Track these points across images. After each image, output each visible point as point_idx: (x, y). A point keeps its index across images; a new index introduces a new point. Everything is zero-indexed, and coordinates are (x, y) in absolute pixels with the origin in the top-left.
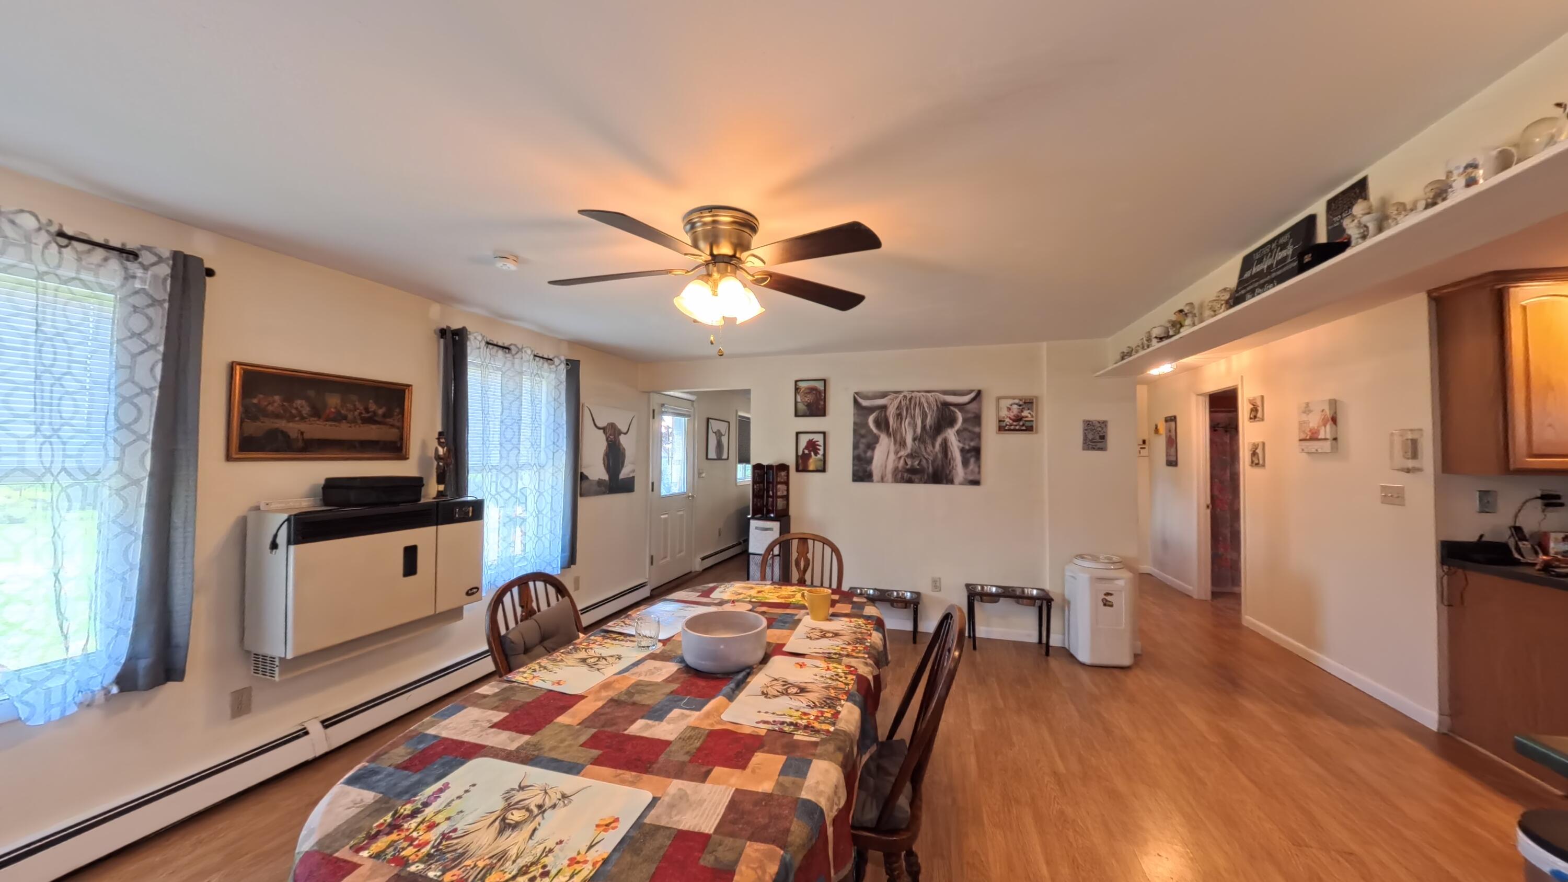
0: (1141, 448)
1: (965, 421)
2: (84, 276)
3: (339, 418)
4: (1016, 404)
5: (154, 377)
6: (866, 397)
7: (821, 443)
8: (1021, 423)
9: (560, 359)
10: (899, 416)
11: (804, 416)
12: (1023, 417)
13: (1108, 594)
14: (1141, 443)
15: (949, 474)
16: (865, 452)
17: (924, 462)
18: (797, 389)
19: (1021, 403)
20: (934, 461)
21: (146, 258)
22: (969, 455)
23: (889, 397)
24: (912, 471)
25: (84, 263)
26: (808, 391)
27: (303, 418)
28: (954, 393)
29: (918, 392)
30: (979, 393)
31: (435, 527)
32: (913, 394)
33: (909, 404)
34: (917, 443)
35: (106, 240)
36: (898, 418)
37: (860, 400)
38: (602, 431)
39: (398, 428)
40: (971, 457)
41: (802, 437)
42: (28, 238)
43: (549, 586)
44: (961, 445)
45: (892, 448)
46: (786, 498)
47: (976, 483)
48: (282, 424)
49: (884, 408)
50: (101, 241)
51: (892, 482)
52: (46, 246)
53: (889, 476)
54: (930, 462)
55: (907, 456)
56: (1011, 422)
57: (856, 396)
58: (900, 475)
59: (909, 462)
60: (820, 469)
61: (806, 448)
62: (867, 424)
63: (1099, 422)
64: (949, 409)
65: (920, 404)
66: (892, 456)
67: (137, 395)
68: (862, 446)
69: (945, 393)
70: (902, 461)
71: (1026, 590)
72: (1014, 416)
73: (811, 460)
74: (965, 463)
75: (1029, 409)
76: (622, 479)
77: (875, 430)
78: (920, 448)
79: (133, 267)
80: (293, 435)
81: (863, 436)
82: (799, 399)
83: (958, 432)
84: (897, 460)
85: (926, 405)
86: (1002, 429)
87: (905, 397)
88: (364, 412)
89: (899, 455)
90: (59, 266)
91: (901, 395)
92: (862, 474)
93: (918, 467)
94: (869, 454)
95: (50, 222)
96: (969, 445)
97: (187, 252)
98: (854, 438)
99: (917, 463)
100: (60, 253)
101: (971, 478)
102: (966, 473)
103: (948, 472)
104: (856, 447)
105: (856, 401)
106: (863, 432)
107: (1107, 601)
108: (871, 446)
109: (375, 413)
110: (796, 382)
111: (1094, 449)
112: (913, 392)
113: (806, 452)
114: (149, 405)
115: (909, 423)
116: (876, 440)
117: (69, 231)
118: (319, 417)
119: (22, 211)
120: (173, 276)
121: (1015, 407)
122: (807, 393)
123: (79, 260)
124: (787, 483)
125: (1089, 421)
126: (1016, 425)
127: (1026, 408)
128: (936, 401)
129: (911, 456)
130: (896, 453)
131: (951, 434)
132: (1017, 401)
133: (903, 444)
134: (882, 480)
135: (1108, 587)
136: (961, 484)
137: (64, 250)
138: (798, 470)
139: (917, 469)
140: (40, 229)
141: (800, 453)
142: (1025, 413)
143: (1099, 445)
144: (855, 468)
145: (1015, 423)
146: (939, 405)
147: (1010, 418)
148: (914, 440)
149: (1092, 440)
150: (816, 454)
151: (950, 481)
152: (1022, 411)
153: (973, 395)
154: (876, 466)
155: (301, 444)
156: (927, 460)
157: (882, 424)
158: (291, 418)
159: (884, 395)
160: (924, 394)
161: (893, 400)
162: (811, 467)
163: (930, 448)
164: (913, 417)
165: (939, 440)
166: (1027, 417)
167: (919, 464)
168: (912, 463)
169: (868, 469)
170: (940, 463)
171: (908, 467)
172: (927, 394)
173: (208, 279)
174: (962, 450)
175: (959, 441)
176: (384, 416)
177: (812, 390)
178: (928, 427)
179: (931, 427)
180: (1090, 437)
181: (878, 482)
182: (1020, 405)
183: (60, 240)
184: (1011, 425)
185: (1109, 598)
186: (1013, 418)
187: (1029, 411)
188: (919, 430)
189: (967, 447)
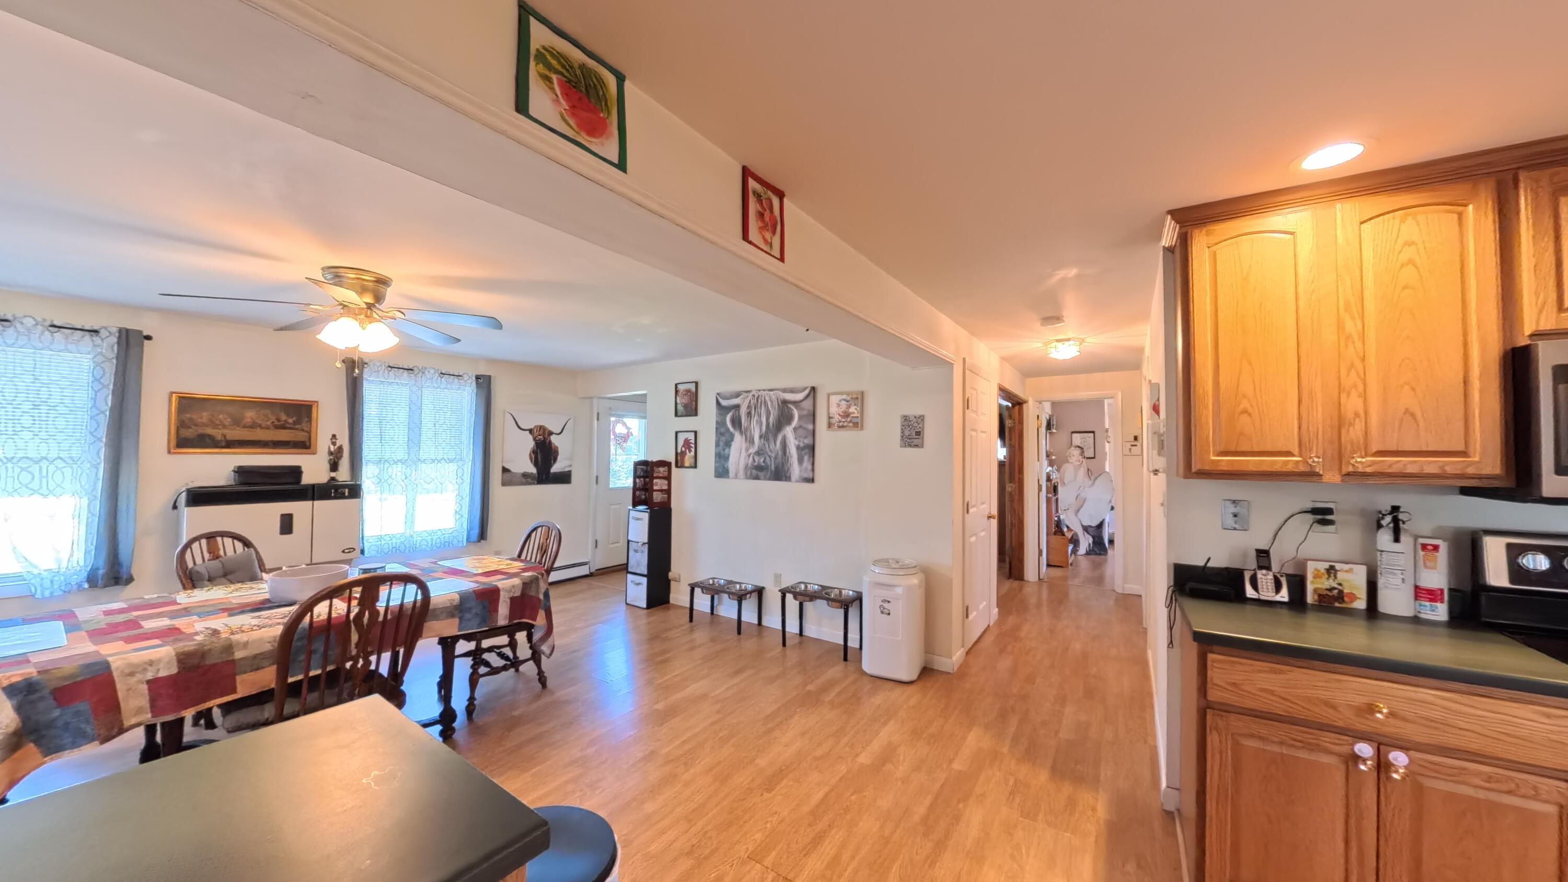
0: (1132, 445)
1: (800, 417)
2: (70, 347)
3: (253, 426)
4: (845, 400)
5: (107, 404)
6: (726, 398)
7: (693, 441)
8: (849, 420)
9: (468, 375)
10: (749, 414)
11: (682, 416)
12: (851, 413)
13: (884, 601)
14: (1132, 439)
15: (788, 471)
16: (724, 450)
17: (768, 459)
18: (677, 392)
19: (848, 398)
20: (776, 458)
21: (103, 333)
22: (803, 452)
23: (742, 396)
24: (759, 468)
25: (70, 340)
26: (685, 393)
27: (225, 427)
28: (792, 391)
29: (764, 390)
30: (813, 389)
31: (311, 502)
32: (760, 393)
33: (758, 403)
34: (762, 441)
35: (83, 326)
36: (748, 417)
37: (721, 400)
38: (528, 432)
39: (307, 432)
40: (805, 454)
41: (680, 435)
42: (29, 330)
43: (236, 541)
44: (797, 443)
45: (744, 445)
46: (668, 492)
47: (812, 480)
48: (209, 431)
49: (737, 407)
50: (80, 327)
51: (744, 479)
52: (42, 333)
53: (741, 473)
54: (772, 459)
55: (755, 453)
56: (840, 418)
57: (718, 397)
58: (749, 473)
59: (757, 459)
60: (693, 465)
61: (683, 446)
62: (725, 423)
63: (915, 417)
64: (787, 407)
65: (765, 402)
66: (744, 453)
67: (97, 415)
68: (721, 444)
69: (785, 391)
70: (751, 459)
71: (843, 592)
72: (843, 412)
73: (687, 457)
74: (800, 461)
75: (855, 405)
76: (555, 474)
77: (731, 429)
78: (764, 445)
79: (97, 340)
80: (219, 437)
81: (722, 434)
82: (678, 401)
83: (795, 429)
84: (747, 457)
85: (769, 403)
86: (830, 425)
87: (754, 396)
88: (275, 421)
89: (749, 452)
90: (51, 343)
91: (751, 394)
92: (722, 472)
93: (763, 464)
94: (727, 451)
95: (44, 320)
96: (803, 442)
97: (128, 328)
98: (717, 437)
99: (762, 460)
100: (52, 336)
101: (806, 475)
102: (801, 471)
103: (786, 469)
104: (717, 445)
105: (718, 403)
106: (722, 430)
107: (884, 608)
108: (728, 444)
109: (286, 421)
110: (676, 385)
111: (910, 446)
112: (759, 391)
113: (683, 449)
114: (104, 420)
115: (757, 421)
116: (732, 436)
117: (57, 323)
118: (238, 426)
119: (25, 316)
120: (118, 343)
121: (844, 403)
122: (684, 395)
123: (67, 338)
124: (668, 478)
125: (906, 416)
126: (844, 422)
127: (853, 404)
128: (778, 399)
129: (758, 453)
130: (747, 450)
131: (788, 431)
132: (845, 397)
133: (752, 442)
134: (736, 477)
135: (886, 594)
136: (797, 481)
137: (55, 334)
138: (677, 466)
139: (763, 466)
140: (37, 324)
141: (679, 451)
142: (852, 409)
143: (916, 442)
144: (717, 465)
145: (843, 420)
146: (780, 403)
147: (839, 415)
148: (761, 437)
149: (909, 437)
150: (690, 451)
151: (788, 479)
152: (850, 407)
153: (807, 392)
154: (732, 464)
155: (223, 444)
156: (770, 457)
157: (736, 422)
158: (215, 426)
159: (737, 395)
160: (768, 392)
161: (744, 399)
162: (687, 464)
163: (772, 446)
164: (760, 416)
165: (780, 438)
166: (854, 413)
167: (764, 462)
168: (759, 460)
169: (726, 466)
170: (780, 460)
171: (756, 464)
172: (771, 392)
173: (146, 342)
174: (798, 448)
175: (796, 439)
176: (295, 423)
177: (688, 391)
178: (771, 424)
179: (773, 425)
180: (907, 433)
181: (733, 478)
182: (848, 401)
183: (51, 329)
184: (840, 422)
185: (886, 605)
186: (841, 414)
187: (855, 407)
188: (764, 428)
189: (802, 445)
